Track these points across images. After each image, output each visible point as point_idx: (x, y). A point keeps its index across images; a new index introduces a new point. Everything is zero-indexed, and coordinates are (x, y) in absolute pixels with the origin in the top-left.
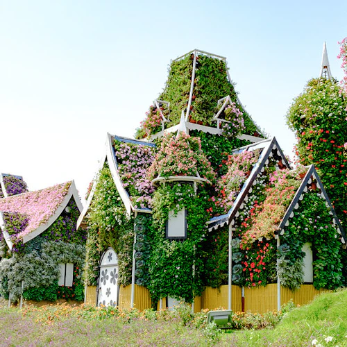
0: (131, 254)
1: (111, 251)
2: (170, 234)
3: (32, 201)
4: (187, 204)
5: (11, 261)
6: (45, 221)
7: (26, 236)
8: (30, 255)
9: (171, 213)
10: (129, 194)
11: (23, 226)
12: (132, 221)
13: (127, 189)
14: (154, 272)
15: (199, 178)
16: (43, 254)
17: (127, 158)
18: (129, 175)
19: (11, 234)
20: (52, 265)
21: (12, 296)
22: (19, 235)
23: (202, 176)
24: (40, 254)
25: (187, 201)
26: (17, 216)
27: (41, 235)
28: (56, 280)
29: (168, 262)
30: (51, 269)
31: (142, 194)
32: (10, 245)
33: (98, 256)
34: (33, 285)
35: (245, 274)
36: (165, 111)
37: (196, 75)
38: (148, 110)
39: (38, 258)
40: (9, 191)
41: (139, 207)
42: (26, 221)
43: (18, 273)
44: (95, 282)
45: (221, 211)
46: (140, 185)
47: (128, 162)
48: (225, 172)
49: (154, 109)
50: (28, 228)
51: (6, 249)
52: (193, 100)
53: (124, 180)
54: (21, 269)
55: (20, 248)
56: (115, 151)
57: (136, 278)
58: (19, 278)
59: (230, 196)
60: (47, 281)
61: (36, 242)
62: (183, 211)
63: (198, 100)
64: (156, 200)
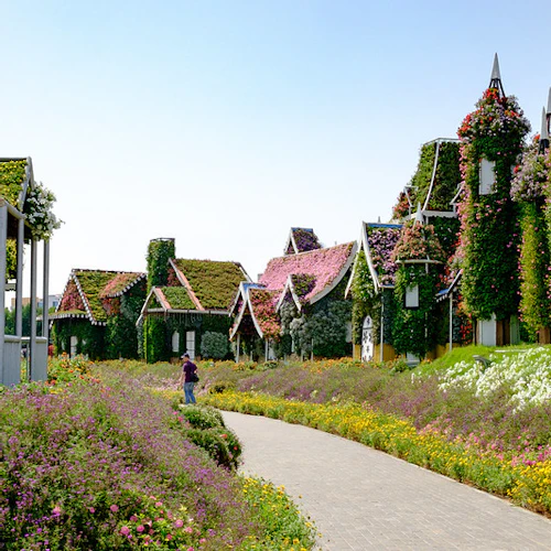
0: (380, 320)
1: (368, 317)
2: (407, 305)
3: (319, 260)
4: (419, 282)
5: (300, 321)
6: (330, 283)
7: (312, 297)
8: (318, 315)
9: (408, 289)
10: (378, 274)
11: (311, 287)
12: (380, 295)
13: (376, 269)
14: (396, 334)
15: (428, 260)
16: (330, 313)
17: (378, 242)
18: (379, 257)
19: (299, 296)
20: (338, 323)
21: (303, 352)
22: (307, 297)
23: (431, 259)
24: (327, 313)
25: (419, 280)
26: (305, 277)
27: (327, 296)
28: (343, 337)
29: (405, 326)
30: (337, 327)
31: (388, 273)
32: (299, 306)
33: (361, 321)
34: (322, 342)
35: (461, 335)
36: (412, 197)
37: (438, 163)
38: (398, 196)
39: (325, 318)
40: (299, 247)
41: (384, 283)
42: (313, 282)
43: (307, 332)
44: (359, 341)
45: (444, 287)
46: (387, 265)
47: (378, 246)
48: (453, 253)
49: (403, 195)
50: (314, 290)
51: (296, 309)
52: (433, 187)
53: (375, 262)
54: (310, 328)
55: (308, 309)
56: (368, 236)
57: (384, 338)
58: (308, 336)
59: (452, 275)
60: (335, 337)
61: (323, 303)
62: (417, 287)
63: (438, 188)
64: (397, 278)
